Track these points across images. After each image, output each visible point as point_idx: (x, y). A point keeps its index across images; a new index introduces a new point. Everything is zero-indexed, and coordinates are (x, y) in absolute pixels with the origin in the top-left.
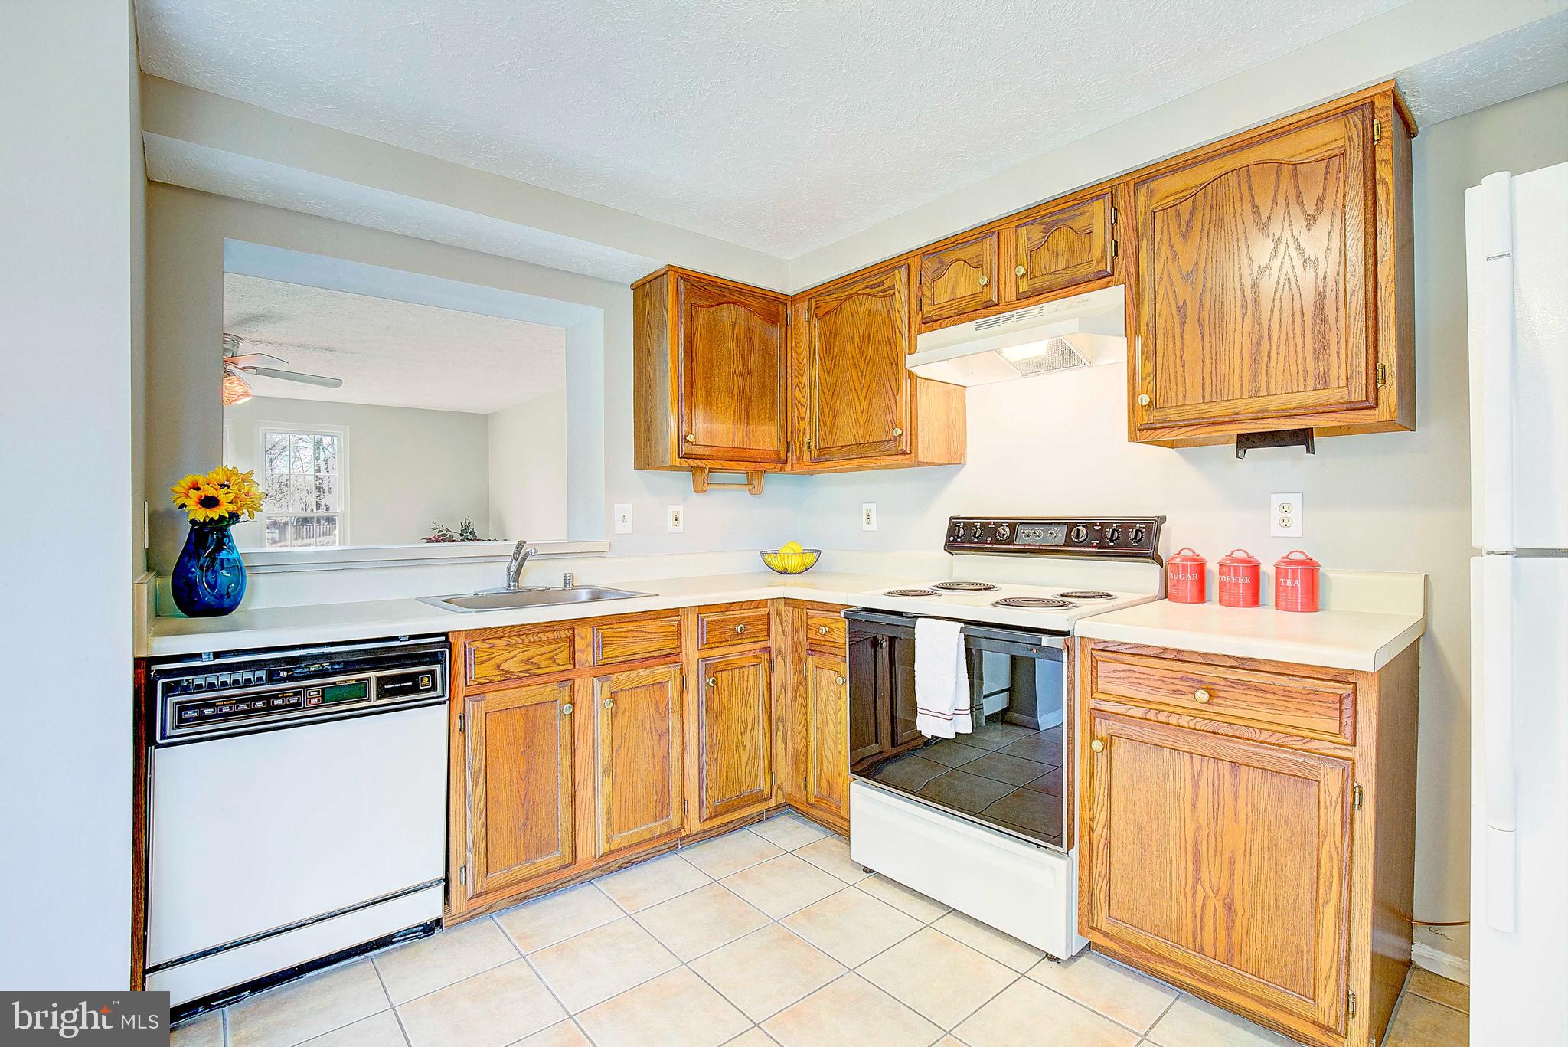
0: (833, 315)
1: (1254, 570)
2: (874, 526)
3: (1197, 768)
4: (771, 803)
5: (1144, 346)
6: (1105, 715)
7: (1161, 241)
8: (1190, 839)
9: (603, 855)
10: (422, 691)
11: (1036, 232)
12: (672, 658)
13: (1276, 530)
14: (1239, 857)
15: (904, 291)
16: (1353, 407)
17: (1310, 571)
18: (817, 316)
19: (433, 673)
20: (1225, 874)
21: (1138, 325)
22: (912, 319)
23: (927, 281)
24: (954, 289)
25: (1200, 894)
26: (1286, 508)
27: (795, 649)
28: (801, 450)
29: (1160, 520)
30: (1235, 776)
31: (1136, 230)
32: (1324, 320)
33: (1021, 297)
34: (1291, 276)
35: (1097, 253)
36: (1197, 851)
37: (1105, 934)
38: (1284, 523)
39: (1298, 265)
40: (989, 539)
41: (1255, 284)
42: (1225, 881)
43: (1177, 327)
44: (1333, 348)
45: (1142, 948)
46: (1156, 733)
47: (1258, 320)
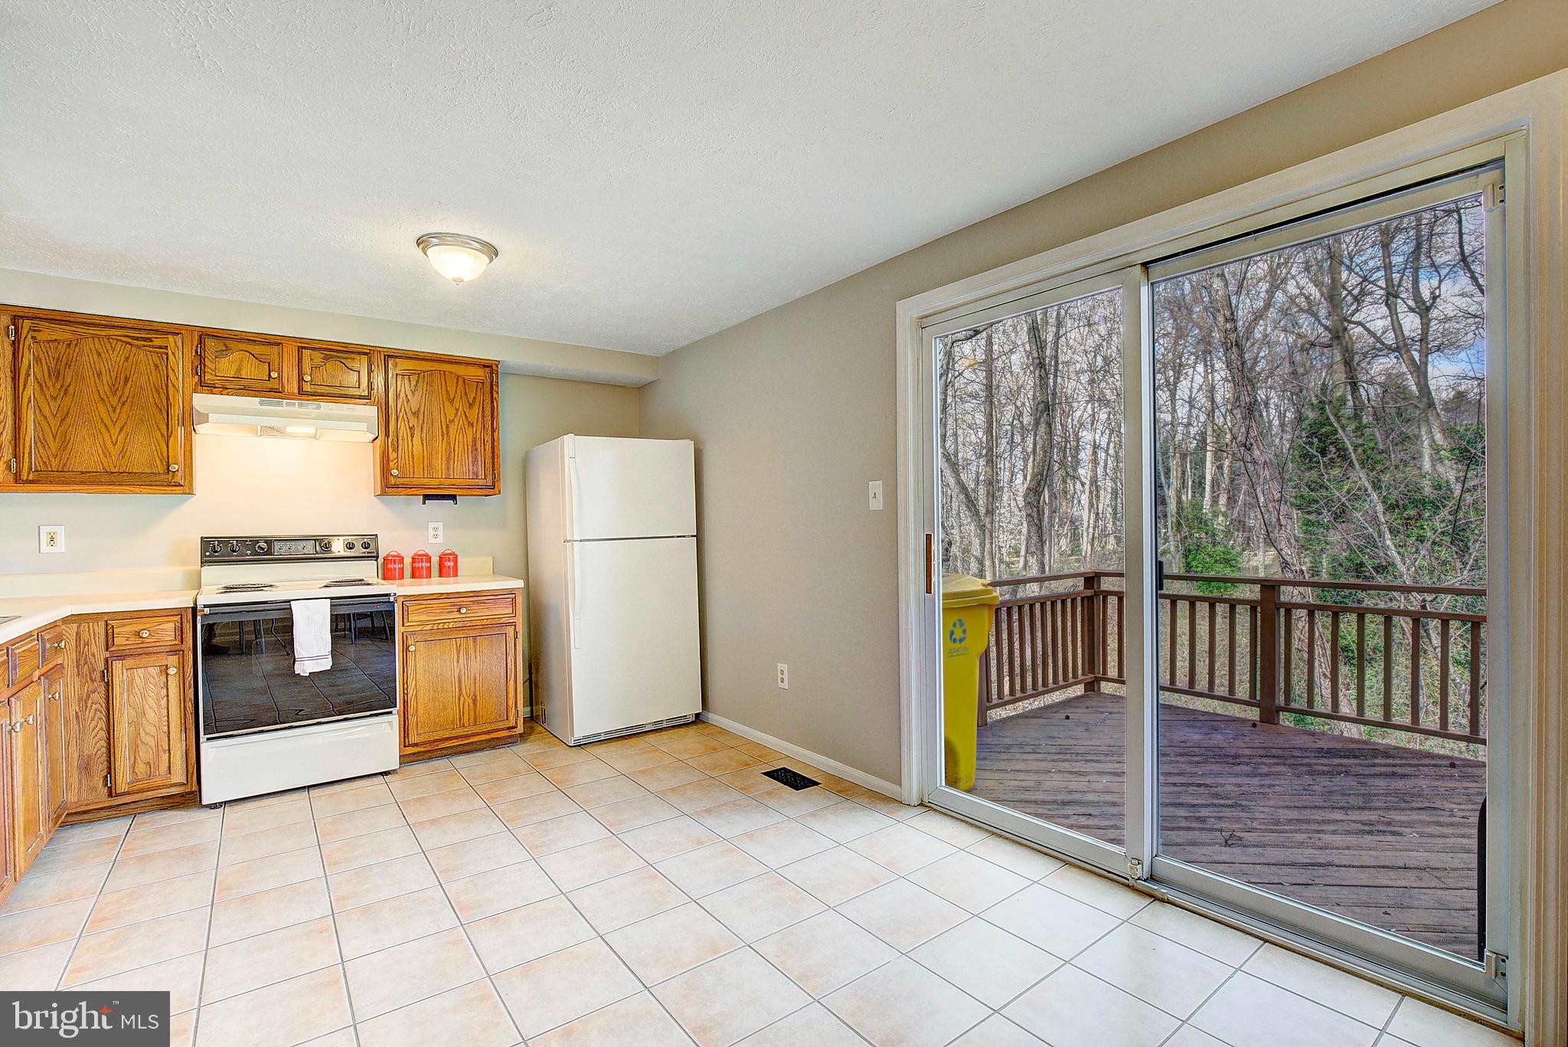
0: (60, 348)
1: (427, 559)
2: (58, 548)
3: (458, 644)
4: (64, 815)
5: (393, 444)
6: (413, 633)
7: (400, 391)
8: (456, 677)
11: (318, 357)
13: (432, 540)
14: (477, 677)
15: (178, 355)
17: (453, 557)
18: (32, 337)
20: (473, 685)
22: (188, 379)
23: (208, 355)
24: (239, 370)
25: (462, 699)
26: (436, 529)
29: (376, 536)
30: (475, 642)
31: (386, 379)
32: (476, 450)
33: (303, 393)
34: (463, 427)
35: (363, 385)
36: (460, 681)
37: (416, 745)
38: (436, 536)
39: (466, 423)
40: (249, 552)
41: (447, 427)
42: (472, 689)
43: (409, 436)
44: (480, 462)
45: (436, 741)
46: (440, 634)
47: (449, 443)
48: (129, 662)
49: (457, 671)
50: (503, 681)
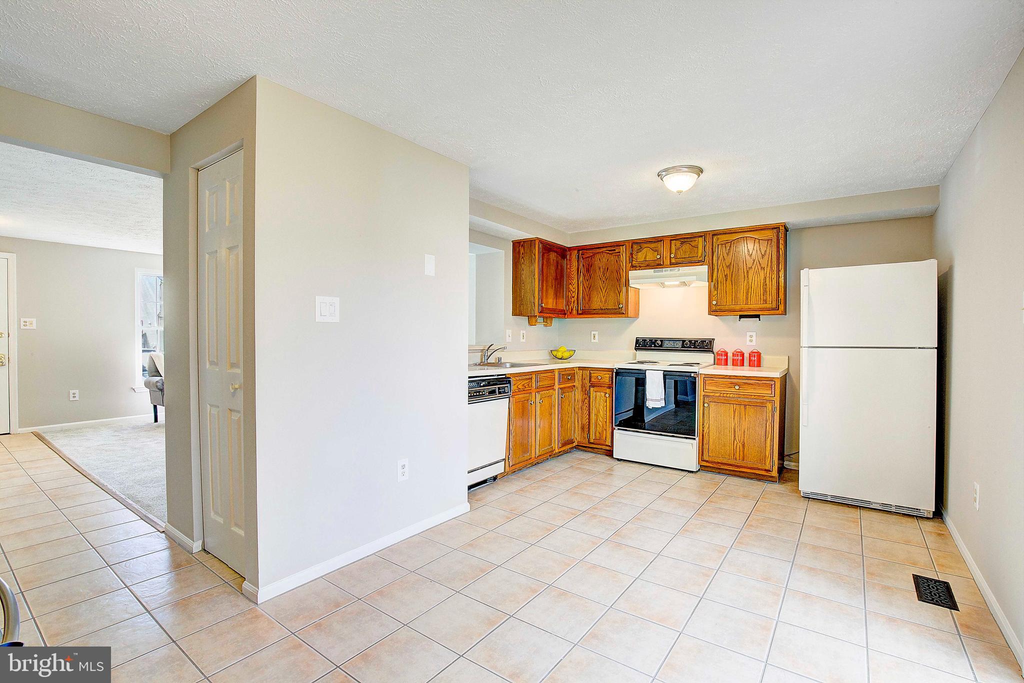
0: (590, 259)
1: (743, 355)
2: (596, 340)
3: (735, 408)
4: (574, 444)
5: (714, 286)
6: (708, 396)
7: (720, 254)
8: (733, 428)
9: (538, 456)
10: (506, 393)
11: (678, 243)
12: (552, 387)
13: (748, 343)
14: (746, 431)
15: (624, 255)
16: (773, 309)
17: (759, 355)
18: (582, 257)
19: (507, 387)
20: (743, 435)
21: (712, 279)
22: (627, 265)
23: (634, 253)
24: (645, 257)
25: (735, 442)
26: (751, 336)
27: (583, 386)
28: (572, 310)
29: (713, 339)
30: (745, 409)
31: (712, 249)
32: (766, 285)
33: (671, 264)
34: (757, 271)
35: (700, 255)
36: (735, 431)
37: (707, 461)
38: (751, 341)
39: (760, 268)
40: (653, 345)
41: (748, 272)
42: (742, 438)
43: (725, 281)
44: (768, 293)
45: (719, 463)
46: (724, 400)
47: (748, 282)
48: (596, 389)
49: (733, 425)
50: (763, 439)
